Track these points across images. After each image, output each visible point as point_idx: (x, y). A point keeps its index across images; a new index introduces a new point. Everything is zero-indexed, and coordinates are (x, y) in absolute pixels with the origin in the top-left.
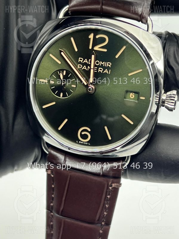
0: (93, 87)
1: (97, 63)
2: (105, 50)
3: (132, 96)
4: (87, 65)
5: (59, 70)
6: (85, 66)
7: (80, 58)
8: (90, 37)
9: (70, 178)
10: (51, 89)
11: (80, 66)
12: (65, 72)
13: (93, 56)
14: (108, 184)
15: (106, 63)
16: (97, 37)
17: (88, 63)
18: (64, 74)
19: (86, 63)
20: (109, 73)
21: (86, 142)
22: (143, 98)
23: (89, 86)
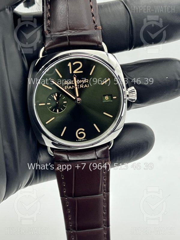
0: (80, 99)
2: (82, 72)
3: (107, 98)
5: (52, 94)
8: (68, 65)
9: (75, 168)
10: (50, 109)
13: (75, 78)
16: (74, 64)
18: (56, 95)
21: (83, 139)
22: (115, 97)
23: (77, 99)
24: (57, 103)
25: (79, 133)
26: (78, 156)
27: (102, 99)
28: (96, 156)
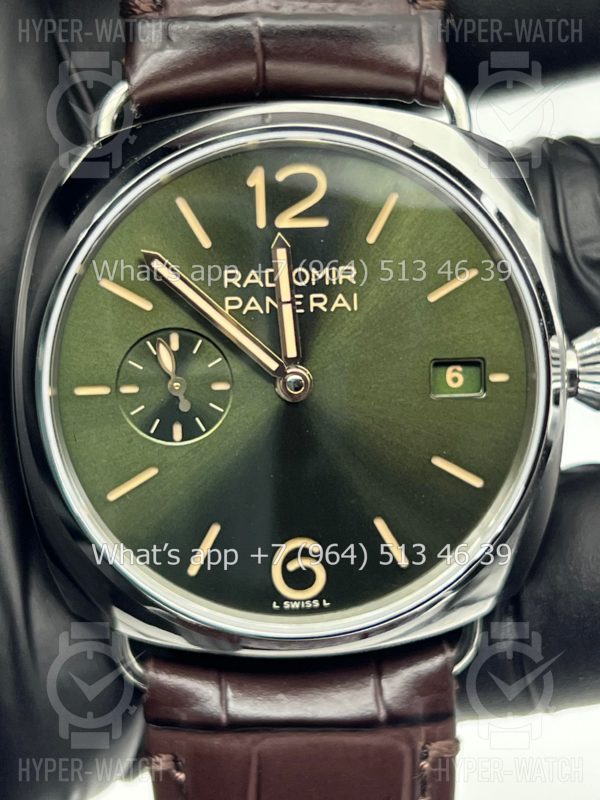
0: (306, 373)
1: (301, 277)
2: (321, 223)
3: (455, 380)
4: (261, 293)
5: (152, 338)
6: (253, 299)
8: (250, 183)
9: (259, 767)
10: (132, 418)
11: (232, 303)
12: (175, 339)
14: (414, 752)
16: (281, 177)
17: (262, 285)
18: (175, 346)
19: (257, 284)
20: (356, 308)
21: (312, 600)
22: (503, 378)
23: (289, 371)
24: (177, 385)
26: (281, 696)
27: (429, 383)
28: (380, 702)
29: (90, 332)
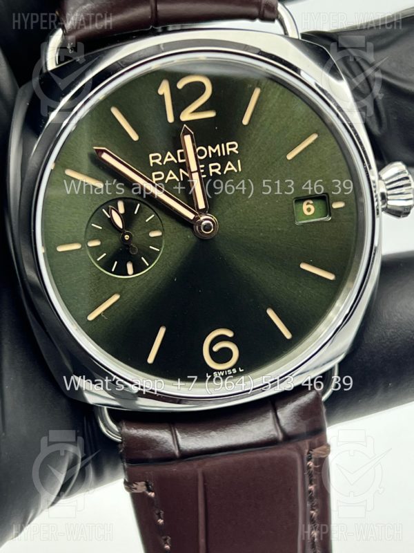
0: (214, 219)
1: (201, 153)
2: (211, 114)
3: (309, 210)
4: (176, 167)
5: (105, 205)
6: (171, 172)
7: (151, 156)
8: (160, 92)
9: (204, 481)
10: (98, 263)
11: (157, 176)
12: (121, 205)
13: (188, 140)
15: (223, 145)
16: (180, 85)
17: (176, 162)
18: (122, 210)
19: (173, 161)
20: (240, 170)
22: (341, 205)
23: (202, 218)
24: (127, 237)
25: (216, 348)
26: (213, 433)
27: (292, 215)
28: (278, 428)
29: (63, 208)
